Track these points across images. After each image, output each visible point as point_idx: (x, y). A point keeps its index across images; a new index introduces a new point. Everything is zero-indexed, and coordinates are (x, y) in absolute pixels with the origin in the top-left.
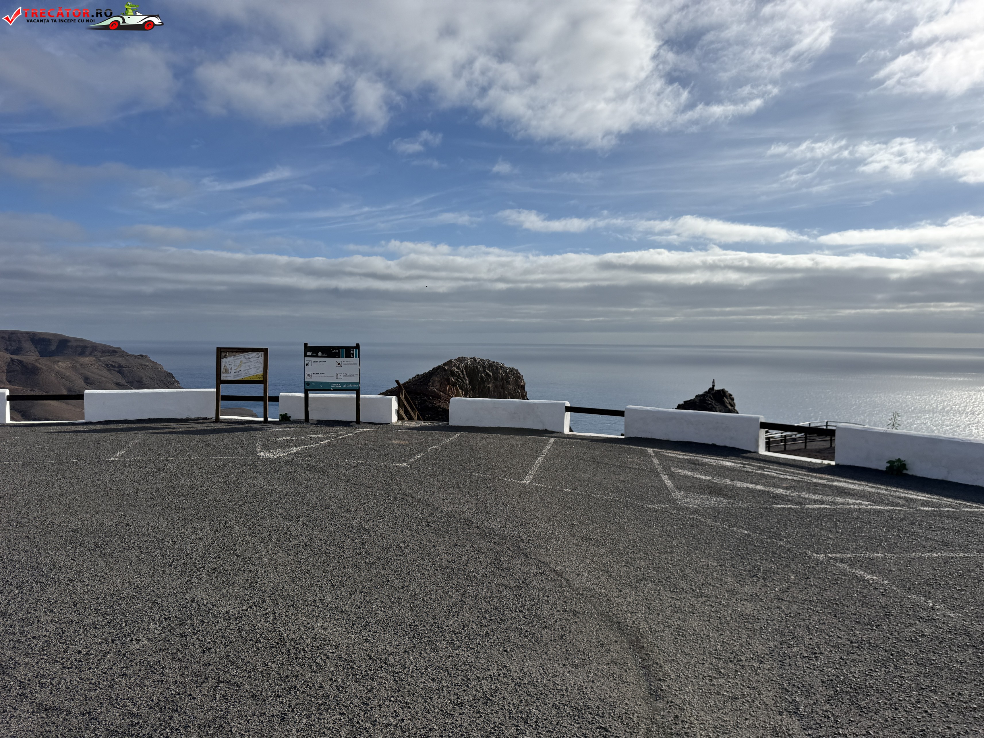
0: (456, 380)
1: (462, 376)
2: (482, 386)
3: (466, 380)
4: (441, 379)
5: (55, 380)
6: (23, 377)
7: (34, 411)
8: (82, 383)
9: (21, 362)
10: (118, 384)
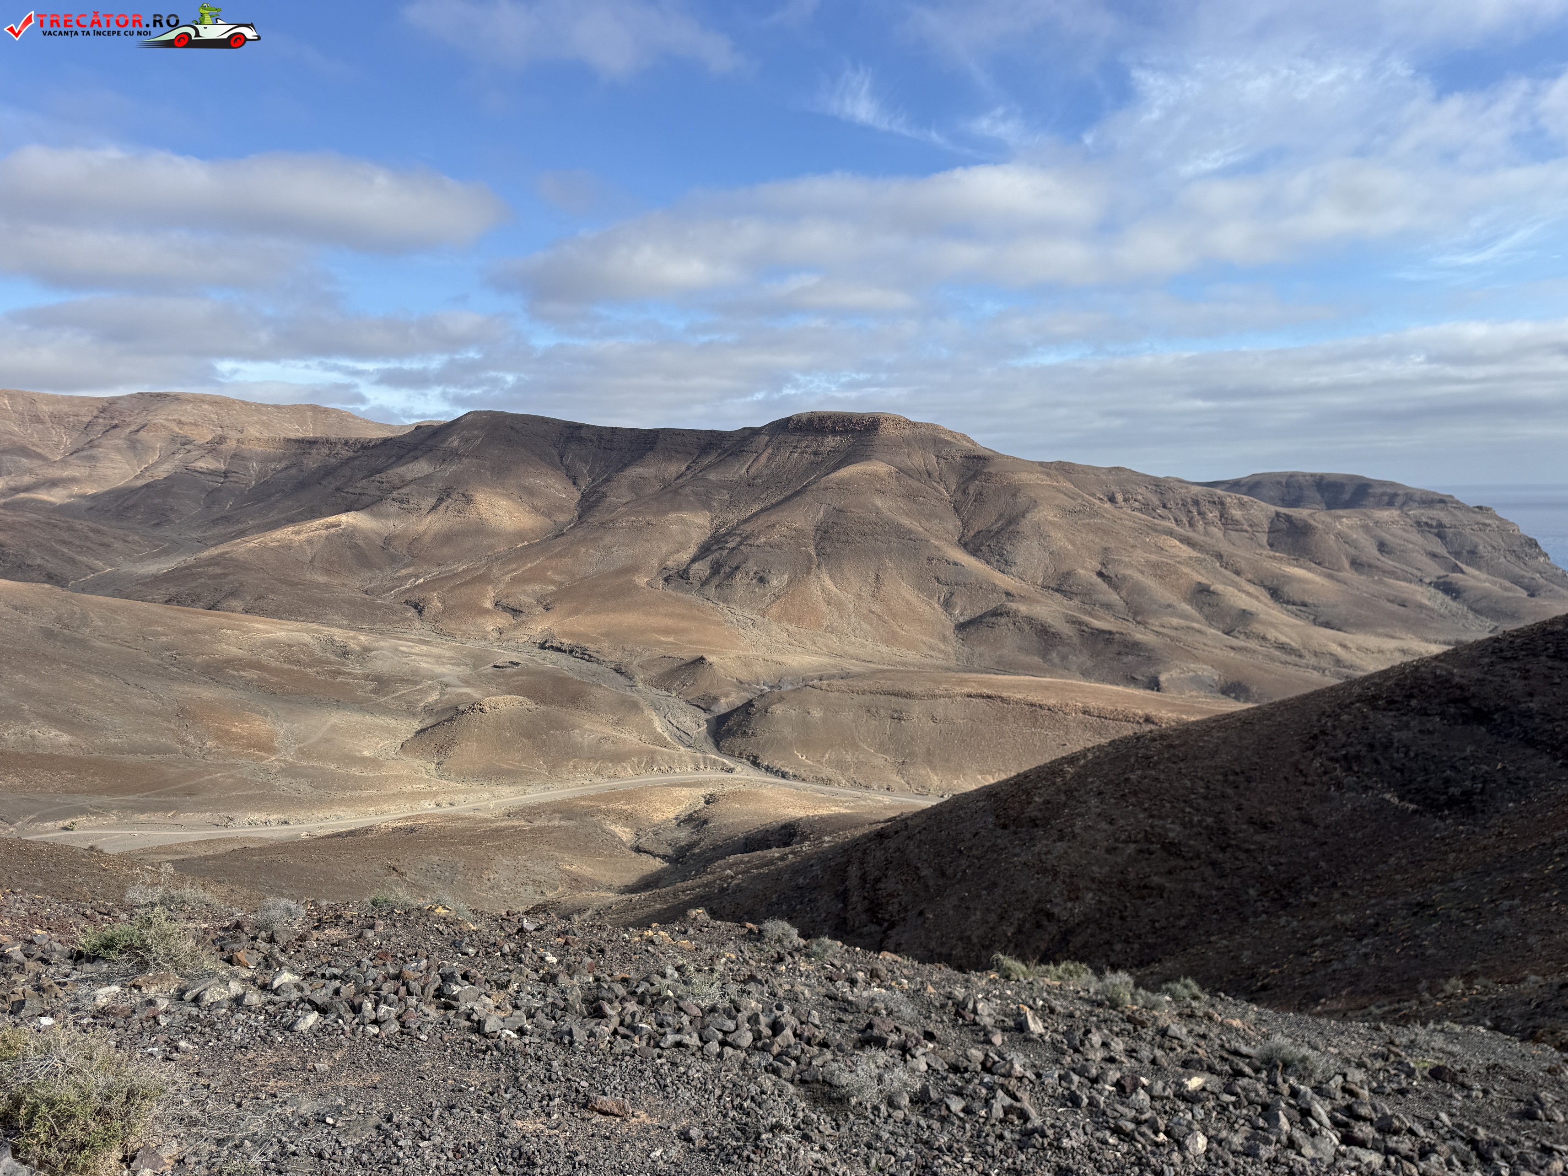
5: (1335, 546)
6: (1290, 540)
7: (1289, 590)
8: (1375, 552)
9: (1288, 518)
10: (1434, 555)
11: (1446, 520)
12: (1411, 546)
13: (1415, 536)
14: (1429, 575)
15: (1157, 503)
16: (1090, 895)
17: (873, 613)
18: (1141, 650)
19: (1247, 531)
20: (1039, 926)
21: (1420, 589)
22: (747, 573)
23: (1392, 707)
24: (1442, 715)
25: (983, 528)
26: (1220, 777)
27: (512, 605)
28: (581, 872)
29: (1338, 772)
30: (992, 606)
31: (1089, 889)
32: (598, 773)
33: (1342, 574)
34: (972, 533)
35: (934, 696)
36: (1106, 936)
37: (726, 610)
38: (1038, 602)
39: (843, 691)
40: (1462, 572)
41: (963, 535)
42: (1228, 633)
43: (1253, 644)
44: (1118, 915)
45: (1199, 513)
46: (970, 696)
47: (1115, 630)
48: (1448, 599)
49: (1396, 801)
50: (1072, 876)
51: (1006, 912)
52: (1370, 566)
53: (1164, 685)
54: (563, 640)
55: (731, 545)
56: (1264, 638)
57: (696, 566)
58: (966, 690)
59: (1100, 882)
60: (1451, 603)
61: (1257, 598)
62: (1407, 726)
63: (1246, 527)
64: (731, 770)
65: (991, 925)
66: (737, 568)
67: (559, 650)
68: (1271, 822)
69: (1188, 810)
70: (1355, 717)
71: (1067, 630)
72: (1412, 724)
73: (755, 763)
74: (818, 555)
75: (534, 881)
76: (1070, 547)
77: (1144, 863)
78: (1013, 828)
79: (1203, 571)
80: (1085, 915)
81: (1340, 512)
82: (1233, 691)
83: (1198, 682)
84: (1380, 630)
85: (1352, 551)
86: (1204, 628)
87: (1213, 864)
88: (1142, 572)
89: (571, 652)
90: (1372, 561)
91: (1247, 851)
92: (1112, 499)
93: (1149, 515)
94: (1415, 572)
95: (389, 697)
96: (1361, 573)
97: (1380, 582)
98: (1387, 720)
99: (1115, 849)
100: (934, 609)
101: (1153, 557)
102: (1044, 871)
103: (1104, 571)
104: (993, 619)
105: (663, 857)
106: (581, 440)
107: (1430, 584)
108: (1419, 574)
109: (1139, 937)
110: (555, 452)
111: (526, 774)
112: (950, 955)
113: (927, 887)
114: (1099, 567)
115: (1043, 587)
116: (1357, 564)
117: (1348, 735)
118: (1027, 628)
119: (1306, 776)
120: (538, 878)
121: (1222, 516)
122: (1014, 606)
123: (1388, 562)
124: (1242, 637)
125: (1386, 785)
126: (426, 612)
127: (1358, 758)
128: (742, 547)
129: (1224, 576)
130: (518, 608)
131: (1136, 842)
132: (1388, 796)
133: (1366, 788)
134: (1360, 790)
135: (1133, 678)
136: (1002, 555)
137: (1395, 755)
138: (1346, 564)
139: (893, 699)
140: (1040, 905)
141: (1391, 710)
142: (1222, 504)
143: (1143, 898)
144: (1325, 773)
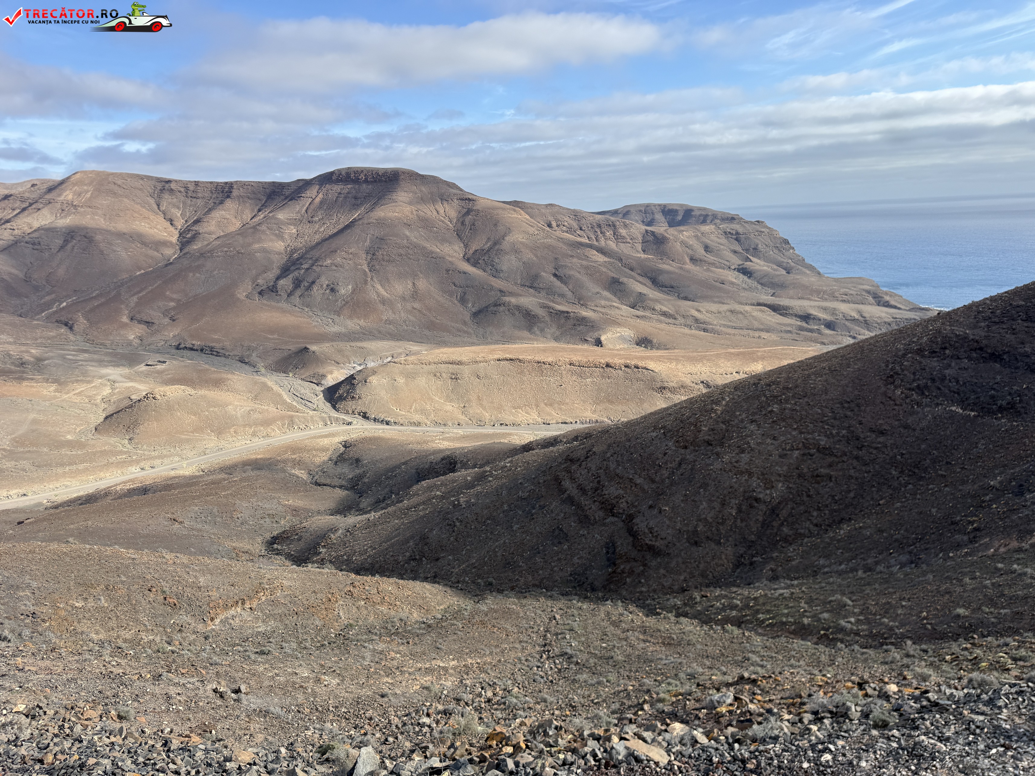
5: (680, 249)
6: (655, 247)
7: (662, 278)
8: (703, 252)
9: (653, 233)
10: (735, 252)
11: (741, 230)
12: (722, 247)
13: (723, 240)
14: (734, 264)
15: (576, 227)
16: (780, 485)
17: (415, 309)
18: (587, 322)
19: (629, 243)
20: (751, 506)
21: (730, 273)
22: (322, 286)
23: (934, 355)
24: (970, 358)
25: (479, 248)
26: (838, 405)
27: (145, 319)
28: (296, 504)
29: (915, 396)
30: (492, 300)
31: (779, 481)
32: (254, 434)
33: (687, 266)
34: (471, 252)
35: (476, 362)
36: (802, 508)
37: (311, 313)
38: (521, 296)
39: (415, 364)
40: (751, 261)
41: (466, 254)
42: (633, 308)
43: (648, 314)
44: (805, 494)
45: (601, 233)
46: (499, 360)
47: (570, 310)
48: (745, 278)
49: (961, 411)
50: (763, 474)
51: (725, 500)
52: (701, 260)
53: (604, 342)
54: (194, 342)
55: (305, 266)
56: (654, 309)
57: (282, 282)
58: (496, 357)
59: (785, 476)
60: (748, 280)
61: (645, 285)
62: (949, 366)
63: (629, 240)
64: (349, 424)
65: (717, 509)
66: (313, 283)
67: (192, 349)
68: (885, 430)
69: (826, 427)
70: (913, 363)
71: (541, 312)
72: (953, 364)
73: (365, 416)
74: (370, 271)
75: (269, 515)
76: (535, 259)
77: (809, 462)
78: (692, 448)
79: (613, 270)
80: (782, 497)
81: (682, 228)
82: (643, 343)
83: (623, 339)
84: (716, 300)
85: (690, 252)
86: (620, 306)
87: (857, 458)
88: (579, 273)
89: (202, 350)
90: (702, 258)
91: (876, 448)
92: (550, 226)
93: (573, 235)
94: (726, 263)
95: (71, 395)
96: (696, 265)
97: (708, 270)
98: (934, 363)
99: (786, 455)
100: (454, 304)
101: (584, 263)
102: (742, 473)
103: (557, 273)
104: (495, 309)
105: (341, 487)
106: (171, 191)
107: (735, 269)
108: (728, 264)
109: (827, 506)
110: (152, 201)
111: (201, 440)
112: (697, 531)
113: (643, 490)
114: (554, 271)
115: (522, 285)
116: (693, 260)
117: (914, 374)
118: (517, 313)
119: (894, 401)
120: (271, 512)
121: (614, 234)
122: (507, 299)
123: (710, 258)
124: (641, 309)
125: (950, 402)
126: (75, 327)
127: (926, 387)
128: (314, 267)
129: (625, 272)
130: (149, 320)
131: (797, 449)
132: (954, 408)
133: (937, 405)
134: (933, 406)
135: (586, 340)
136: (493, 266)
137: (950, 384)
138: (688, 260)
139: (450, 366)
140: (747, 494)
141: (933, 357)
142: (614, 226)
143: (818, 483)
144: (907, 397)
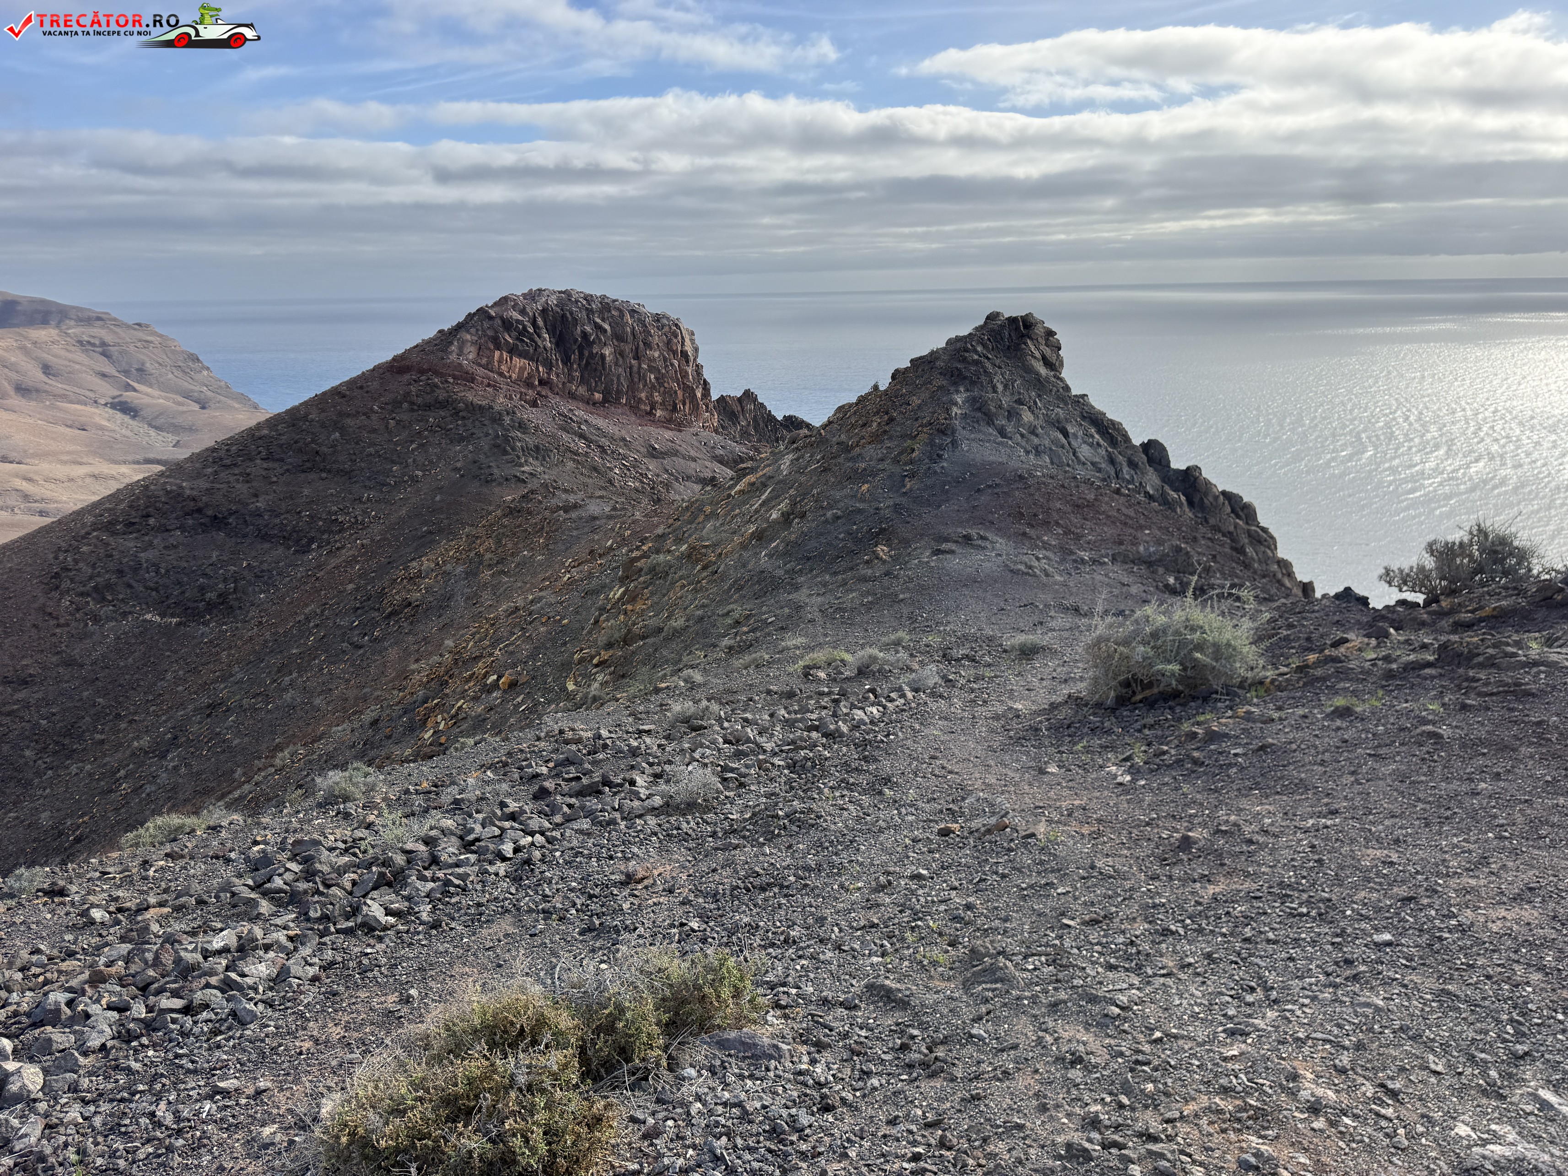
0: (518, 339)
1: (531, 330)
2: (586, 353)
3: (545, 339)
4: (480, 338)
8: (40, 375)
10: (102, 374)
11: (109, 338)
12: (78, 367)
13: (78, 355)
14: (102, 396)
21: (96, 411)
29: (92, 605)
40: (134, 390)
48: (126, 418)
49: (158, 619)
52: (38, 391)
60: (130, 422)
62: (151, 544)
68: (31, 675)
70: (95, 546)
84: (64, 457)
85: (14, 375)
90: (39, 386)
91: (10, 713)
94: (87, 393)
96: (30, 399)
97: (54, 407)
107: (105, 404)
108: (91, 395)
116: (23, 390)
117: (93, 566)
119: (57, 618)
123: (57, 385)
125: (144, 607)
127: (109, 586)
132: (148, 617)
133: (125, 615)
134: (119, 618)
137: (147, 575)
138: (11, 391)
141: (131, 533)
144: (78, 610)
